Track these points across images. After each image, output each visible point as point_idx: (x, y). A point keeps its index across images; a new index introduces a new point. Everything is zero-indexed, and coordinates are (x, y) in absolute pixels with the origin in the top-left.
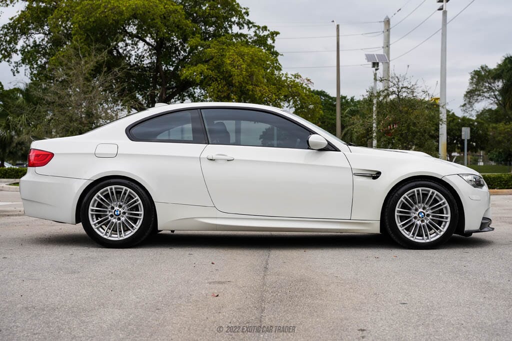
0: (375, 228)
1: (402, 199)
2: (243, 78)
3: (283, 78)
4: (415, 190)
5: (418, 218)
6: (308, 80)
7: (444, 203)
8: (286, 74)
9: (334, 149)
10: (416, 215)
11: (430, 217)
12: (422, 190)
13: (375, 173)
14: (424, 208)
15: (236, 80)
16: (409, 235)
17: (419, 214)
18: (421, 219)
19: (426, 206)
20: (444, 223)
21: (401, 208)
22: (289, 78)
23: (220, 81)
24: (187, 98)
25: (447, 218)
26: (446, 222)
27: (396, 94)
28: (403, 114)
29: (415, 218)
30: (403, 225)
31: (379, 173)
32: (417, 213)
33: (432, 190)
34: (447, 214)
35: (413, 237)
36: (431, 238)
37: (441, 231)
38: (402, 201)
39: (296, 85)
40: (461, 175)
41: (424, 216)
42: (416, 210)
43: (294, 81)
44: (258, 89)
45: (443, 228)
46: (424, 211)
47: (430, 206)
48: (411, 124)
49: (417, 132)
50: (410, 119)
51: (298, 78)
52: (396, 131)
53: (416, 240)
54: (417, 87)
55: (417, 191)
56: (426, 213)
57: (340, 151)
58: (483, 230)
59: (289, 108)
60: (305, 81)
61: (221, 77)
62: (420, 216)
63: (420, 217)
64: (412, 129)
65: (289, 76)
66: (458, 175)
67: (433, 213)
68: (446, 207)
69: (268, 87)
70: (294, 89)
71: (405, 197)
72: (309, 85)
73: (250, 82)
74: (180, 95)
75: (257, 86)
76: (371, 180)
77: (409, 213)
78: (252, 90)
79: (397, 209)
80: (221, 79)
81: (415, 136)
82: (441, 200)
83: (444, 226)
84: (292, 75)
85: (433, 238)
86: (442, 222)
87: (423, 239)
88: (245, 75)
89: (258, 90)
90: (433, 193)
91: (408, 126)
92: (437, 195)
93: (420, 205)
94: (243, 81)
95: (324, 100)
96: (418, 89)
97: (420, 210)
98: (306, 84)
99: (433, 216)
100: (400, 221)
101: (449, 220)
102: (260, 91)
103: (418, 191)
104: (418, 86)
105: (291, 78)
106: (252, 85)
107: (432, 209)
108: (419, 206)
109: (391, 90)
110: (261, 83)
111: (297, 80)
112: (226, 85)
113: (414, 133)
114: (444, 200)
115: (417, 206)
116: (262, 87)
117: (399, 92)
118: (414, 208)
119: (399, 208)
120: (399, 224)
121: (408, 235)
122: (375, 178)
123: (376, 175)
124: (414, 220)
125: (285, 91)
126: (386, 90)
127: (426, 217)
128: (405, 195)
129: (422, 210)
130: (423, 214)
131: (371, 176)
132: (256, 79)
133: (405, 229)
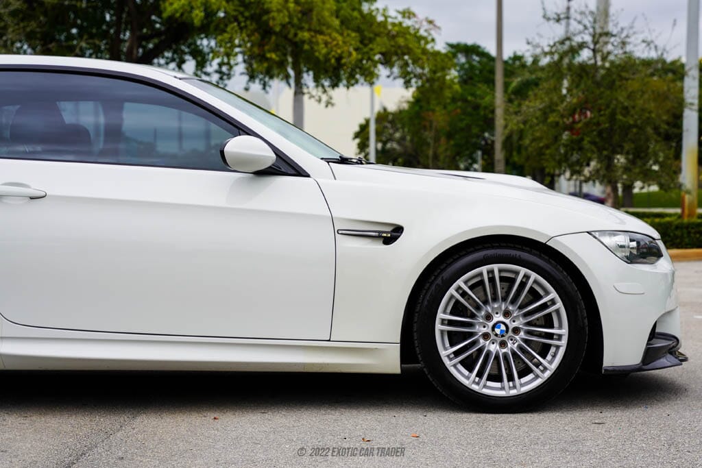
0: (389, 361)
1: (452, 290)
2: (290, 17)
3: (380, 18)
4: (484, 269)
5: (493, 337)
6: (431, 22)
7: (553, 302)
8: (384, 10)
9: (293, 172)
10: (488, 330)
11: (522, 334)
12: (500, 271)
13: (389, 229)
14: (507, 314)
15: (278, 19)
16: (468, 378)
17: (493, 328)
18: (499, 340)
19: (510, 308)
20: (553, 350)
21: (452, 313)
22: (390, 17)
23: (245, 22)
24: (187, 57)
25: (560, 337)
26: (558, 347)
27: (589, 48)
28: (602, 89)
29: (486, 336)
30: (457, 354)
31: (398, 230)
32: (491, 324)
33: (523, 271)
34: (560, 327)
35: (478, 384)
36: (522, 385)
37: (546, 369)
38: (452, 297)
39: (404, 32)
40: (597, 235)
41: (507, 331)
42: (488, 317)
43: (400, 24)
44: (320, 38)
45: (551, 362)
46: (507, 321)
47: (521, 308)
48: (618, 111)
49: (630, 127)
50: (616, 99)
51: (409, 18)
52: (587, 124)
53: (486, 391)
54: (634, 33)
55: (488, 272)
56: (512, 325)
57: (308, 176)
58: (650, 366)
59: (392, 78)
60: (425, 23)
61: (247, 14)
62: (498, 331)
63: (496, 335)
64: (620, 120)
65: (392, 13)
66: (588, 232)
67: (529, 324)
68: (557, 311)
69: (342, 34)
70: (401, 41)
71: (459, 288)
72: (433, 32)
73: (306, 26)
74: (175, 52)
75: (321, 33)
76: (379, 247)
77: (470, 325)
78: (310, 42)
79: (440, 315)
80: (247, 18)
81: (627, 134)
82: (547, 293)
83: (554, 356)
84: (399, 12)
85: (527, 384)
86: (549, 346)
87: (503, 388)
88: (295, 11)
89: (320, 41)
90: (527, 277)
91: (613, 114)
92: (535, 282)
93: (496, 306)
94: (289, 23)
95: (479, 62)
96: (636, 36)
97: (498, 318)
98: (426, 31)
99: (529, 333)
100: (447, 344)
101: (564, 342)
102: (326, 44)
103: (491, 272)
104: (634, 30)
105: (396, 18)
106: (309, 30)
107: (526, 315)
108: (493, 309)
109: (578, 39)
110: (329, 26)
111: (407, 23)
112: (255, 30)
113: (626, 129)
114: (553, 294)
115: (490, 310)
116: (330, 35)
117: (595, 43)
118: (483, 313)
119: (444, 312)
120: (445, 352)
121: (466, 378)
122: (388, 241)
123: (391, 235)
124: (482, 341)
125: (380, 45)
126: (568, 39)
127: (510, 333)
128: (460, 282)
129: (502, 318)
130: (503, 327)
131: (379, 237)
132: (319, 20)
133: (462, 362)
